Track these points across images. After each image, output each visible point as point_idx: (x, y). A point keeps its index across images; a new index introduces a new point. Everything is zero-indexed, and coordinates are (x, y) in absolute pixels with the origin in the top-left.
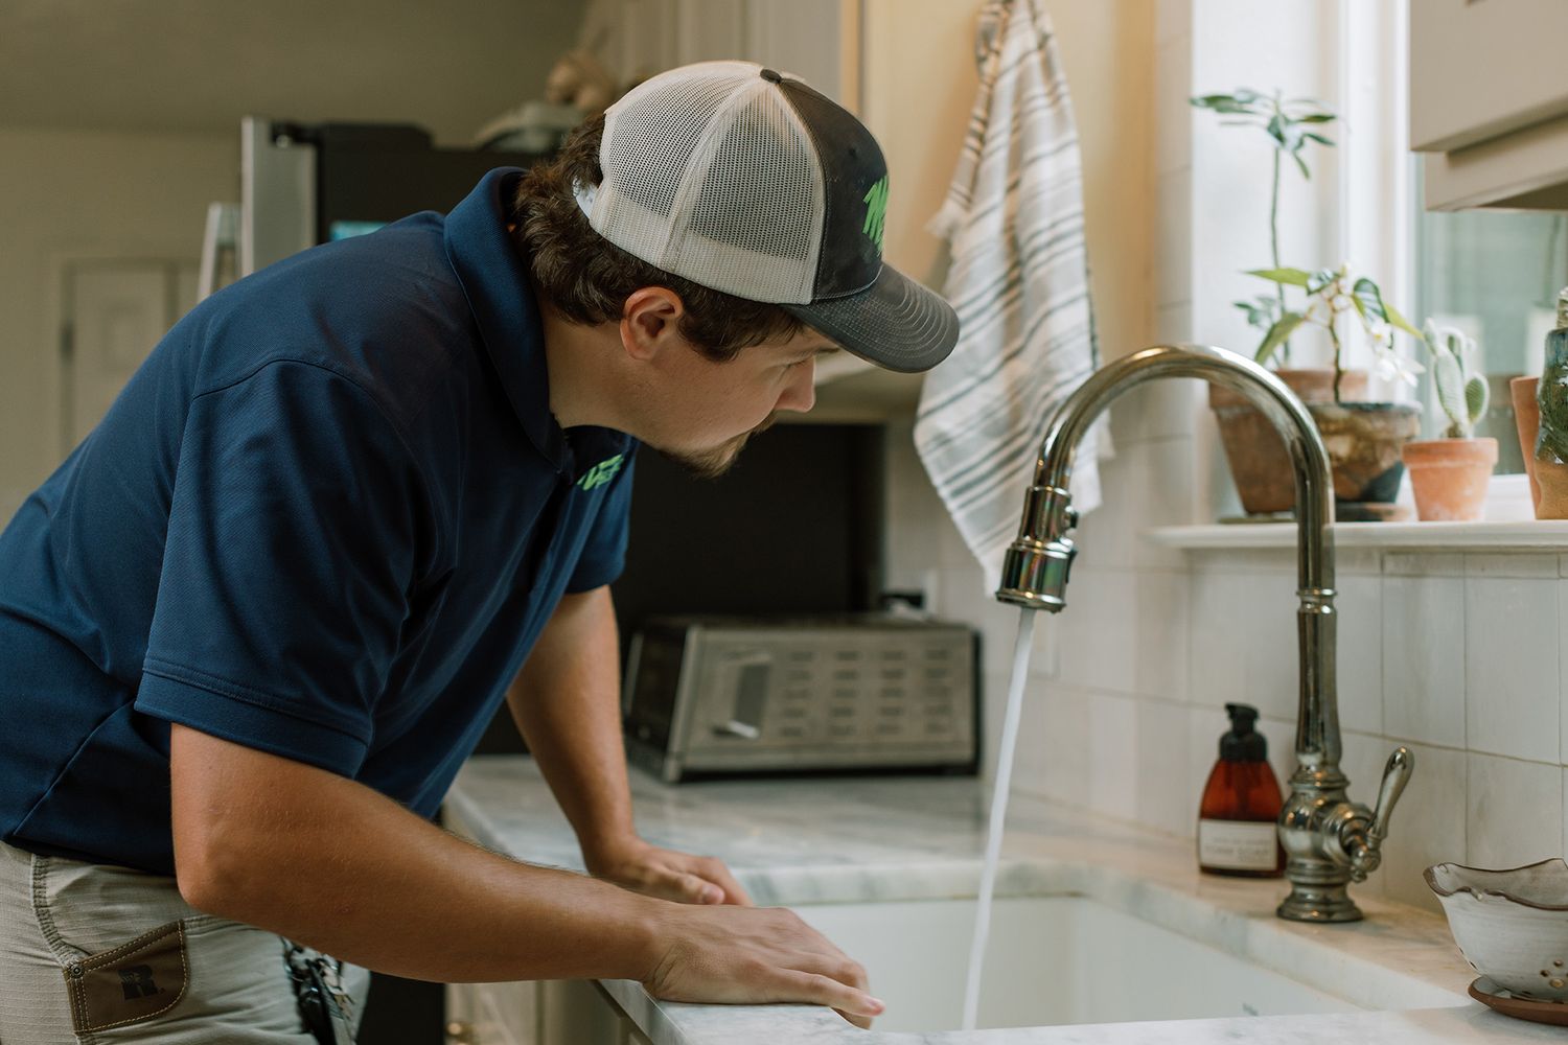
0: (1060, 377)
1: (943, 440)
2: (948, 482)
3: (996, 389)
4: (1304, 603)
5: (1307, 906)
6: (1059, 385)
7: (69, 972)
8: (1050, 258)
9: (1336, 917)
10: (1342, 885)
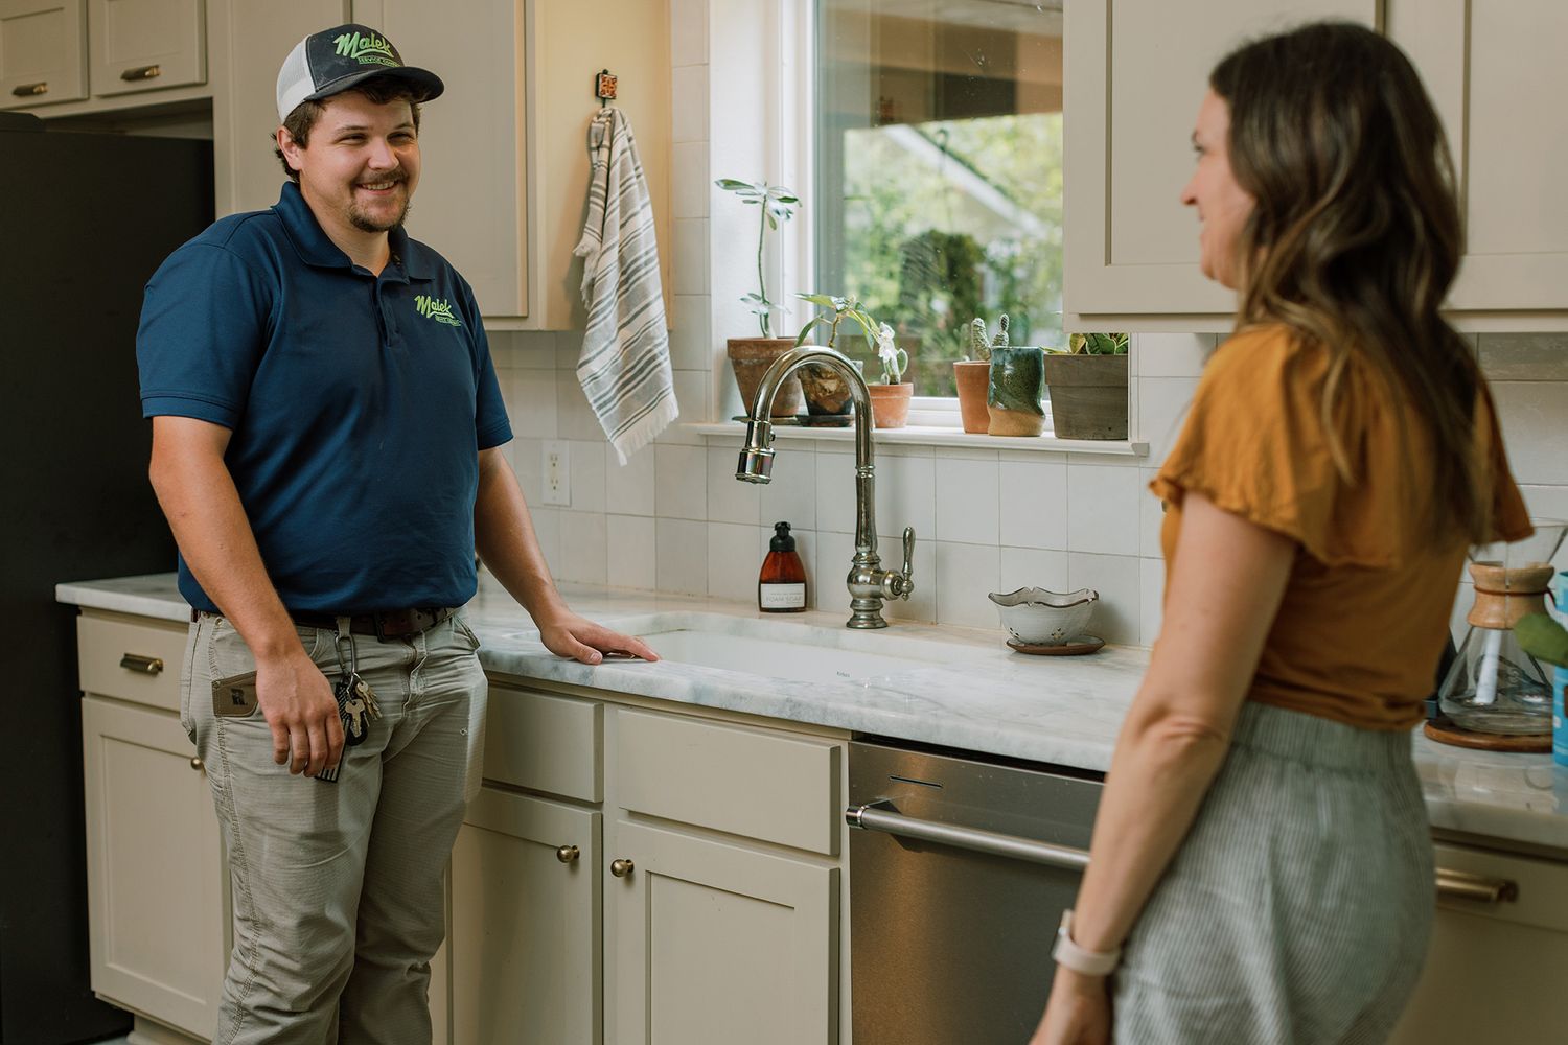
0: (657, 341)
1: (594, 378)
2: (595, 401)
3: (616, 347)
4: (859, 473)
5: (861, 621)
6: (656, 346)
7: (214, 684)
8: (646, 273)
9: (878, 625)
10: (878, 610)
